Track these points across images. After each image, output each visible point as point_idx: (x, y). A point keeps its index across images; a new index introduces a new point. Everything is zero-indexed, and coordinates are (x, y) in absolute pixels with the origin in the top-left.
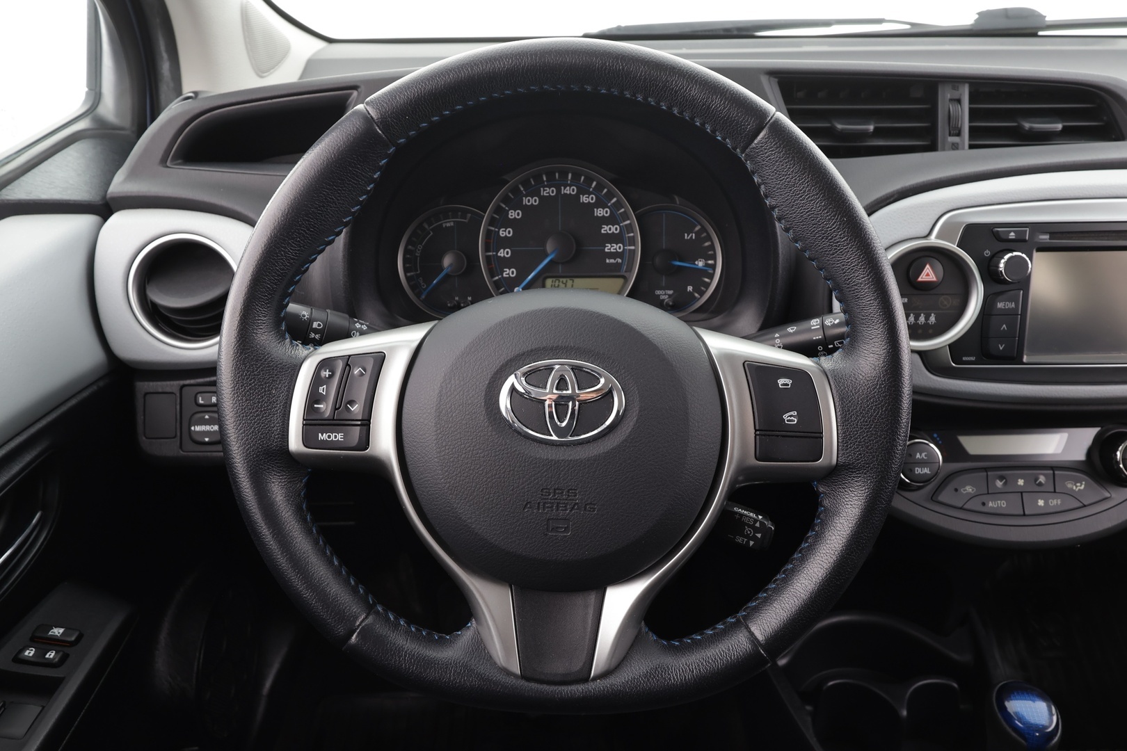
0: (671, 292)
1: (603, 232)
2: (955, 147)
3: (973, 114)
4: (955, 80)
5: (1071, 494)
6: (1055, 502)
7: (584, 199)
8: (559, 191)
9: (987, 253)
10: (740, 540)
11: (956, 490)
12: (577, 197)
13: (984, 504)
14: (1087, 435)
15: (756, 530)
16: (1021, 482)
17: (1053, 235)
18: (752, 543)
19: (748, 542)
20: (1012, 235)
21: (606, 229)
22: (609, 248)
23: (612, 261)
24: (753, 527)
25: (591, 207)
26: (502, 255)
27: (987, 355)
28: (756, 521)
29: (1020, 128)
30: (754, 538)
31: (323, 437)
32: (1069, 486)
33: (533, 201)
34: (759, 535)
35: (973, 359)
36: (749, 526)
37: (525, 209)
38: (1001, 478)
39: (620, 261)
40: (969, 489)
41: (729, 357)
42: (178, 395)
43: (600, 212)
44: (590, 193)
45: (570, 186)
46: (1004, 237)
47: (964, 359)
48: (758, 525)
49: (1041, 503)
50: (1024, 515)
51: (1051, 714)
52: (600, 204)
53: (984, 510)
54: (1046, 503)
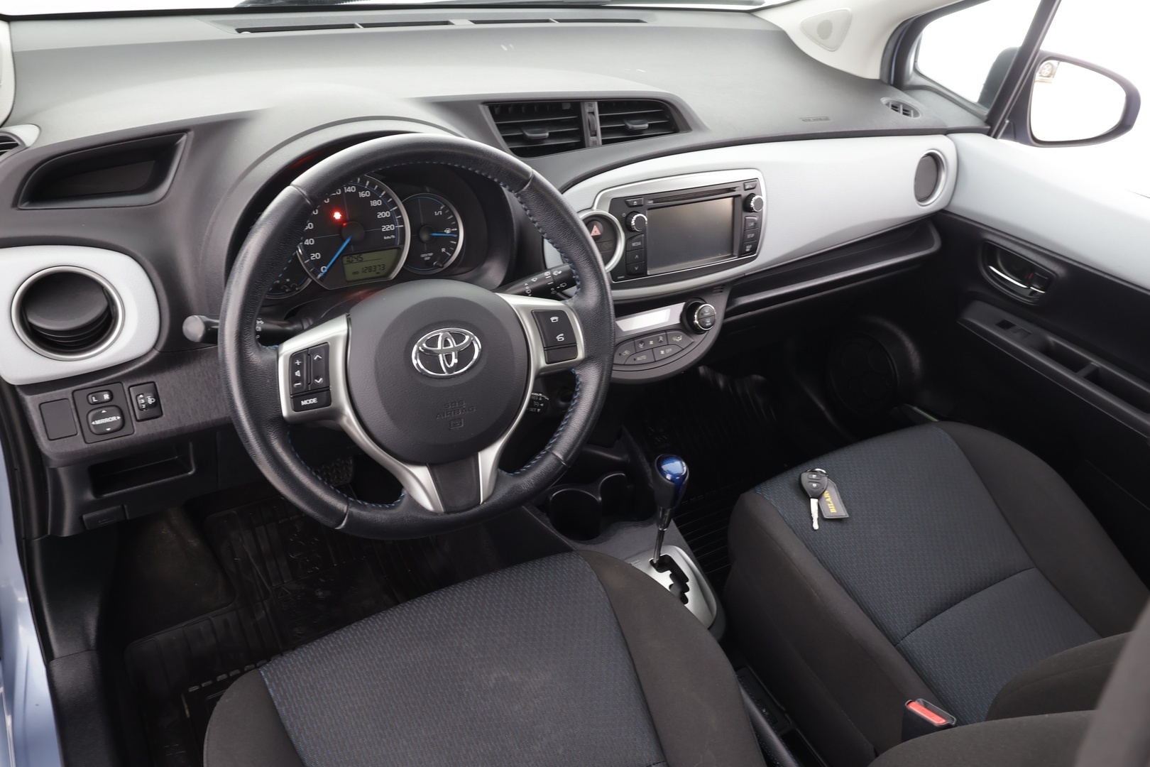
0: (431, 254)
1: (379, 217)
2: (595, 144)
3: (602, 120)
4: (590, 100)
5: (676, 344)
6: (669, 350)
7: (362, 195)
8: (343, 190)
9: (624, 215)
10: (532, 410)
11: (620, 354)
12: (356, 193)
13: (635, 360)
14: (679, 307)
15: (540, 402)
16: (651, 343)
17: (656, 201)
18: (539, 410)
19: (537, 410)
20: (635, 203)
21: (381, 215)
22: (385, 228)
23: (388, 237)
24: (538, 401)
25: (367, 200)
26: (308, 244)
27: (631, 274)
28: (539, 397)
29: (626, 127)
30: (540, 407)
31: (304, 403)
32: (674, 339)
34: (542, 405)
35: (623, 277)
36: (536, 401)
38: (641, 342)
39: (393, 237)
40: (627, 352)
41: (524, 308)
42: (71, 399)
43: (375, 203)
44: (365, 190)
45: (351, 186)
46: (631, 204)
47: (619, 278)
48: (540, 399)
49: (662, 352)
50: (655, 361)
51: (683, 467)
52: (374, 197)
53: (635, 363)
54: (665, 352)
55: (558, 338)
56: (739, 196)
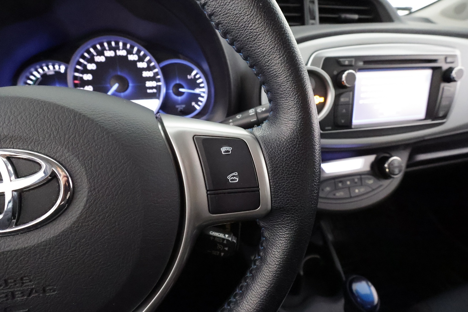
0: (184, 106)
2: (313, 24)
3: (321, 10)
5: (368, 186)
6: (363, 190)
7: (131, 58)
9: (335, 73)
10: (215, 253)
11: (323, 190)
12: (127, 56)
13: (334, 195)
14: (371, 158)
15: (225, 245)
16: (348, 183)
17: (366, 62)
18: (222, 254)
19: (220, 254)
20: (347, 63)
21: (145, 74)
22: (149, 84)
23: (152, 91)
24: (222, 244)
25: (135, 62)
27: (337, 126)
28: (223, 239)
29: (340, 17)
30: (224, 251)
32: (367, 182)
33: (100, 59)
34: (226, 249)
35: (330, 128)
36: (220, 243)
37: (97, 64)
38: (341, 182)
39: (155, 91)
40: (328, 189)
43: (140, 65)
45: (121, 50)
46: (343, 63)
47: (326, 128)
48: (225, 242)
49: (357, 191)
50: (351, 197)
52: (141, 60)
53: (334, 197)
54: (359, 191)
55: (229, 177)
56: (440, 68)
